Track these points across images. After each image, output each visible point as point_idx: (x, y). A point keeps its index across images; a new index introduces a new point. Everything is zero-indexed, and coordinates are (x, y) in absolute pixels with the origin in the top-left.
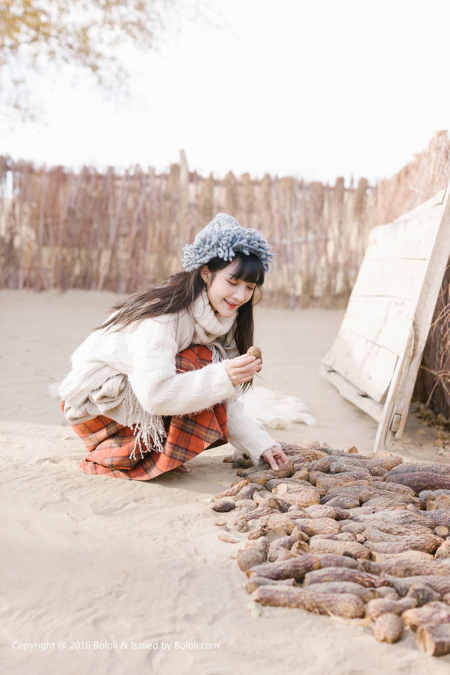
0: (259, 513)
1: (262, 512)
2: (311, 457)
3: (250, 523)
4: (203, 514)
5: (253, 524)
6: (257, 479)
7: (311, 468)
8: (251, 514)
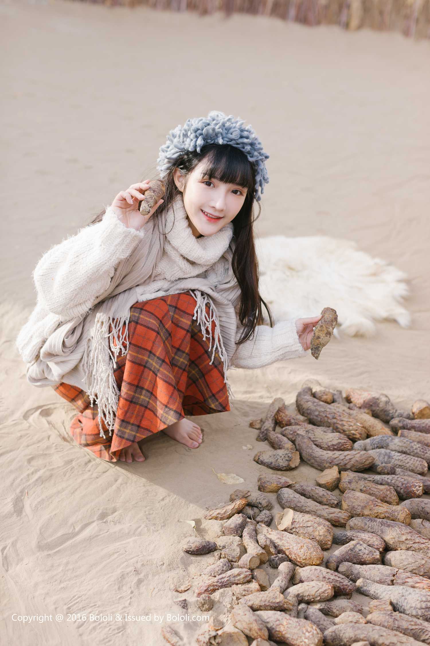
0: (233, 579)
1: (238, 578)
2: (357, 434)
3: (216, 596)
4: (168, 564)
5: (220, 598)
6: (268, 483)
7: (347, 462)
8: (223, 580)
